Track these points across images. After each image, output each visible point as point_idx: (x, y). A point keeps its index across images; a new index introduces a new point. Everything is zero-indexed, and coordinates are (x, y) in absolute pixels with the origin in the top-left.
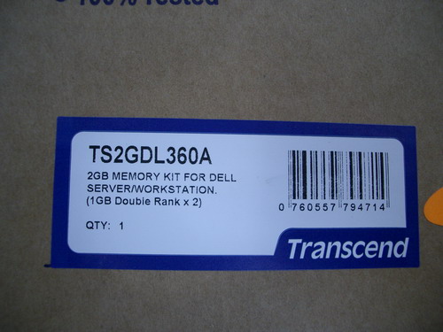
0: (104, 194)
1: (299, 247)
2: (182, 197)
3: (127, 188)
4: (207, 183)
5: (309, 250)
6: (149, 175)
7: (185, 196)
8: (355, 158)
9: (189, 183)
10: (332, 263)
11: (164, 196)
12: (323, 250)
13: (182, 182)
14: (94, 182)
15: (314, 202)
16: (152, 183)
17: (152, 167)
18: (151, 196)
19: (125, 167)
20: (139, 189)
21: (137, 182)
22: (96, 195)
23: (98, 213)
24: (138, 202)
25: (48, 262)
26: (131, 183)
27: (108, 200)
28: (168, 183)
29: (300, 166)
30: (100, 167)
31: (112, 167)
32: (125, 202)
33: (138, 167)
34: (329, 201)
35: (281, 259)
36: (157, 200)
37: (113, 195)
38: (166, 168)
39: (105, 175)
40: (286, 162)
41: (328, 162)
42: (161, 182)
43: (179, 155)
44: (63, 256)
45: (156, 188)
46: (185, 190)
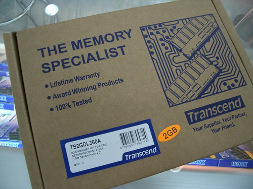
0: (77, 157)
1: (128, 156)
2: (96, 152)
3: (82, 153)
4: (101, 147)
5: (131, 157)
6: (87, 149)
7: (97, 152)
8: (136, 131)
9: (97, 148)
10: (138, 158)
11: (91, 153)
12: (134, 156)
13: (95, 149)
14: (73, 154)
15: (129, 145)
16: (88, 151)
17: (87, 147)
18: (89, 154)
19: (80, 148)
20: (85, 153)
21: (84, 152)
22: (74, 157)
23: (76, 161)
24: (86, 156)
25: (67, 177)
26: (82, 152)
27: (78, 158)
28: (92, 150)
29: (123, 137)
30: (74, 150)
31: (77, 150)
32: (82, 157)
33: (83, 148)
34: (132, 143)
35: (125, 161)
36: (90, 155)
37: (79, 156)
38: (90, 146)
39: (76, 152)
40: (119, 137)
41: (130, 134)
42: (90, 150)
43: (93, 142)
44: (70, 175)
45: (89, 152)
46: (96, 150)
